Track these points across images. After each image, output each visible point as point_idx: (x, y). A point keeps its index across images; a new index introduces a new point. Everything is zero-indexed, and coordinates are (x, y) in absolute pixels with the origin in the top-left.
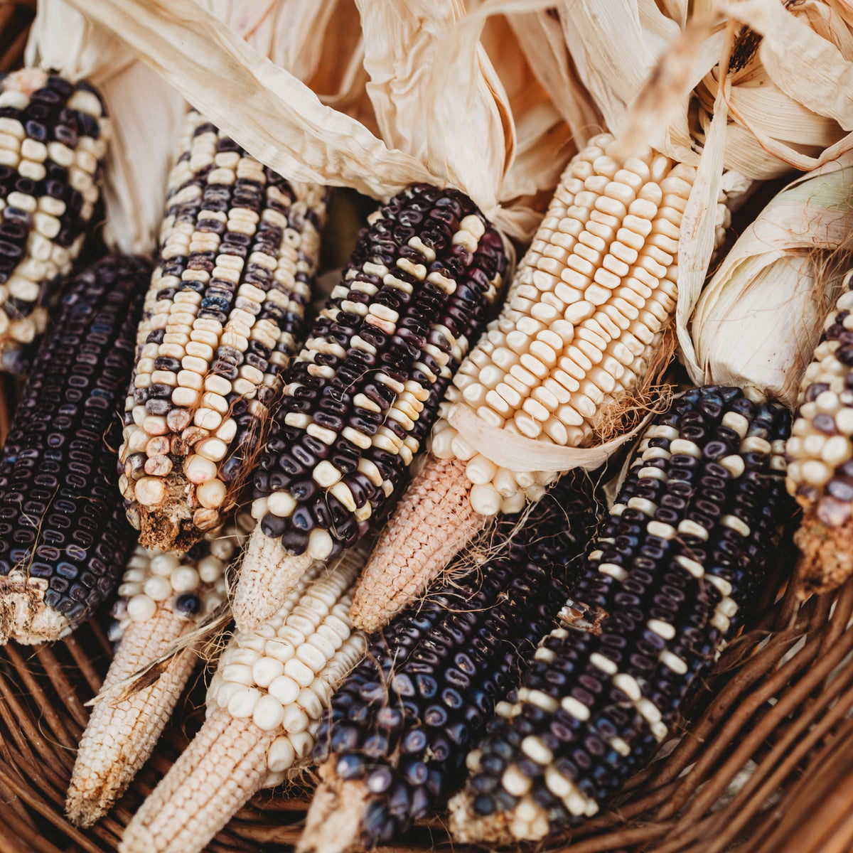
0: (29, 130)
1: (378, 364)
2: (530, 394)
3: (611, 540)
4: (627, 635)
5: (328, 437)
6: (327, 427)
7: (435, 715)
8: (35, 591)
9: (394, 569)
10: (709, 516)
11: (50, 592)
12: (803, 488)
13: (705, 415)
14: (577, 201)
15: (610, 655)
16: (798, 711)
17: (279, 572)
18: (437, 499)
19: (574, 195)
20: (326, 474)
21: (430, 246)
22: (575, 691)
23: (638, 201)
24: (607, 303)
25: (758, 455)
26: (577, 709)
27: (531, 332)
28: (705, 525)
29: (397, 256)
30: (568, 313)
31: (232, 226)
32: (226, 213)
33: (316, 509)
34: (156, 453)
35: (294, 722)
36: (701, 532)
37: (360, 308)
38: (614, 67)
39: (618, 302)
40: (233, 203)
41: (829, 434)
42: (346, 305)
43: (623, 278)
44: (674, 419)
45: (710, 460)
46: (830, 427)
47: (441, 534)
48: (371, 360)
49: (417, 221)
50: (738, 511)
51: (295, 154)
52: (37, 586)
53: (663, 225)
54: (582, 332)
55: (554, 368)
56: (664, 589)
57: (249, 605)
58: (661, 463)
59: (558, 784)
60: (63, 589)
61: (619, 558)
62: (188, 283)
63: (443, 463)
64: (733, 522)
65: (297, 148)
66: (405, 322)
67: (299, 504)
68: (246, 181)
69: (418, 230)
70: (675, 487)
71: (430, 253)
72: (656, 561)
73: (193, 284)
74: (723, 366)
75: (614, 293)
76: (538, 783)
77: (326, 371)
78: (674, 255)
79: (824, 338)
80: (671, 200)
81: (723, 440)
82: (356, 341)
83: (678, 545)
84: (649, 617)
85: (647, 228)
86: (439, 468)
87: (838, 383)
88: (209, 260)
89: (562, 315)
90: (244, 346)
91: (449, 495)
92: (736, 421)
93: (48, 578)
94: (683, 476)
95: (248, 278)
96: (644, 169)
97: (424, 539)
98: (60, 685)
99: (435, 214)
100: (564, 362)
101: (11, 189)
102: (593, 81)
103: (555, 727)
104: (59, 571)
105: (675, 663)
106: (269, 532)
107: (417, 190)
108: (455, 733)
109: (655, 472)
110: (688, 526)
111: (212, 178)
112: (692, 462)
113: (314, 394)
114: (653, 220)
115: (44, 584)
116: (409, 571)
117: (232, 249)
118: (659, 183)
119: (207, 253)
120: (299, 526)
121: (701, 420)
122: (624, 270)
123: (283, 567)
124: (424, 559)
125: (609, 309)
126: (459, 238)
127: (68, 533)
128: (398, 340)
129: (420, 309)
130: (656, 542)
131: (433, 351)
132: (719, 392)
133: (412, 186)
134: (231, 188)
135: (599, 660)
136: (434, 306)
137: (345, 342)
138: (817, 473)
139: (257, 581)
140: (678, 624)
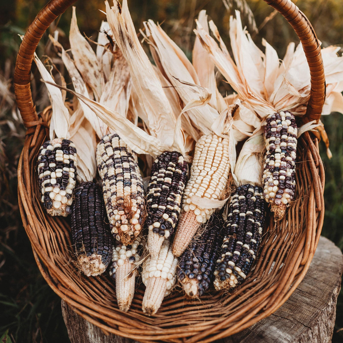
0: (65, 152)
1: (170, 190)
2: (205, 192)
3: (231, 221)
4: (243, 236)
5: (164, 208)
6: (163, 205)
7: (204, 265)
8: (99, 258)
9: (183, 239)
10: (252, 209)
11: (103, 258)
12: (270, 199)
13: (244, 190)
14: (203, 150)
15: (241, 241)
16: (281, 248)
17: (159, 241)
18: (188, 220)
19: (202, 149)
20: (166, 216)
21: (174, 163)
22: (236, 249)
23: (218, 147)
24: (217, 170)
25: (258, 196)
26: (237, 253)
27: (201, 179)
28: (252, 211)
29: (167, 167)
30: (209, 173)
31: (124, 167)
32: (122, 164)
33: (166, 224)
34: (124, 219)
35: (170, 277)
36: (252, 213)
37: (162, 179)
38: (205, 120)
39: (219, 169)
40: (123, 162)
41: (273, 186)
42: (158, 180)
43: (219, 164)
44: (237, 193)
45: (249, 198)
46: (273, 185)
47: (191, 228)
48: (169, 190)
49: (169, 159)
50: (257, 208)
51: (139, 147)
52: (100, 257)
53: (224, 151)
54: (213, 177)
55: (209, 186)
56: (248, 226)
57: (154, 250)
58: (238, 202)
59: (238, 269)
60: (105, 257)
61: (235, 223)
62: (119, 180)
63: (187, 213)
64: (257, 210)
65: (139, 146)
66: (174, 180)
67: (161, 224)
68: (124, 156)
69: (170, 161)
70: (243, 205)
71: (175, 165)
72: (244, 220)
73: (121, 180)
74: (244, 180)
75: (218, 167)
76: (233, 270)
77: (159, 194)
78: (228, 158)
79: (265, 169)
80: (225, 146)
81: (250, 194)
82: (164, 186)
83: (248, 216)
84: (246, 232)
85: (221, 153)
86: (187, 214)
87: (271, 176)
88: (122, 174)
89: (207, 174)
90: (137, 192)
91: (191, 219)
92: (251, 190)
93: (102, 255)
94: (244, 203)
95: (132, 177)
96: (217, 141)
97: (188, 230)
98: (101, 288)
99: (173, 157)
100: (211, 184)
101: (64, 167)
102: (199, 124)
103: (234, 257)
104: (104, 252)
105: (254, 241)
106: (155, 232)
107: (166, 153)
108: (210, 268)
109: (237, 204)
110: (248, 212)
111: (115, 157)
112: (245, 200)
113: (157, 199)
114: (222, 151)
115: (101, 256)
116: (186, 238)
117: (127, 171)
118: (221, 143)
119: (121, 173)
120: (163, 228)
121: (243, 191)
122: (219, 162)
123: (160, 240)
124: (189, 235)
125: (217, 171)
126: (179, 161)
127: (103, 243)
128: (173, 185)
129: (176, 178)
130: (243, 217)
131: (180, 187)
132: (245, 185)
133: (165, 152)
134: (121, 158)
135: (238, 242)
136: (179, 176)
137: (161, 187)
138: (273, 195)
139: (155, 244)
140: (253, 232)
